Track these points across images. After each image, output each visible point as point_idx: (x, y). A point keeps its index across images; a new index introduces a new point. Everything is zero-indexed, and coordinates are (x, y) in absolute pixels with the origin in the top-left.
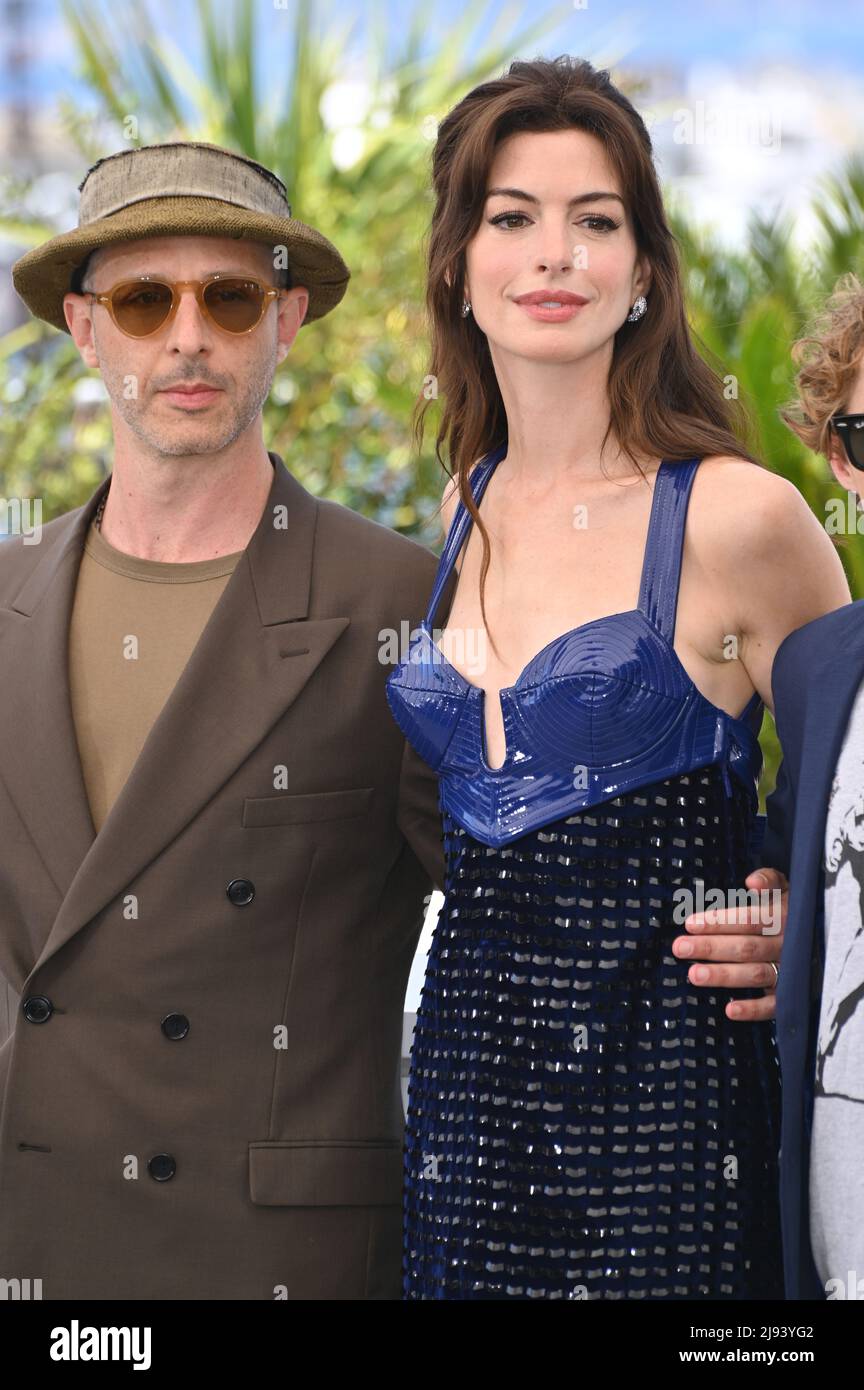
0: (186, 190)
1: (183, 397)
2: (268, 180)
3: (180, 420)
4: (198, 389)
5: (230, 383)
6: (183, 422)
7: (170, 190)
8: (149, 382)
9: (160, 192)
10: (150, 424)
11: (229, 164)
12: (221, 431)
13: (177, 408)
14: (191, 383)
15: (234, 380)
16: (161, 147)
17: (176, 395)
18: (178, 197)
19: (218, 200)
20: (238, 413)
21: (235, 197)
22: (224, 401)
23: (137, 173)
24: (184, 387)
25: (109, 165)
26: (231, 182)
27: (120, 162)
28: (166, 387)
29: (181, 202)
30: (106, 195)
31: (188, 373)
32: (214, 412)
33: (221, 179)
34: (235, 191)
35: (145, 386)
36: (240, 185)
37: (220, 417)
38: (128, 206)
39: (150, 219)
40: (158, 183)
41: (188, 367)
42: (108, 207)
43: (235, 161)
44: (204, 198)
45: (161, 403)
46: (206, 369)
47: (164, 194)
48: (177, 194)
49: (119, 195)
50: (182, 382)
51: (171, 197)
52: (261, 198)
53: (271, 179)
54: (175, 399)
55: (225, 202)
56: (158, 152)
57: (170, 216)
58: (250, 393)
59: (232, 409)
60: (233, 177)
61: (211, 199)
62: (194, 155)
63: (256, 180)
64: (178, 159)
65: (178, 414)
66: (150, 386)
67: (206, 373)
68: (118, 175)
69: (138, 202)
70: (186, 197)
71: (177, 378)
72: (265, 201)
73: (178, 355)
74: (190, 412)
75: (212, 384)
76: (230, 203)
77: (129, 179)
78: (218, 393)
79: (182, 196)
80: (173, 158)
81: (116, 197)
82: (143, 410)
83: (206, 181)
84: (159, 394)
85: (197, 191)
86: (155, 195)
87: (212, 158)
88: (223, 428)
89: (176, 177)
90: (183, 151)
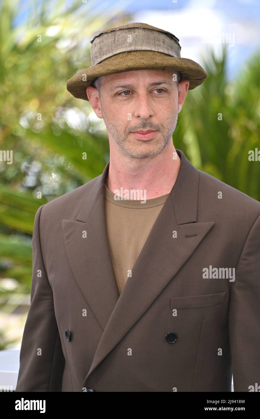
0: (139, 48)
1: (141, 136)
2: (172, 39)
3: (141, 144)
4: (149, 132)
5: (161, 127)
6: (142, 145)
7: (132, 48)
8: (127, 129)
9: (129, 49)
10: (127, 146)
11: (156, 34)
12: (158, 147)
13: (139, 140)
14: (145, 130)
15: (163, 126)
16: (127, 29)
17: (139, 135)
18: (136, 51)
19: (153, 51)
20: (165, 139)
21: (160, 49)
22: (159, 135)
23: (118, 41)
24: (142, 131)
25: (105, 36)
26: (157, 42)
27: (110, 35)
28: (135, 131)
29: (138, 54)
30: (105, 49)
31: (144, 125)
32: (155, 140)
33: (154, 41)
34: (160, 47)
35: (125, 130)
36: (162, 43)
37: (158, 142)
38: (115, 55)
39: (126, 64)
40: (127, 45)
41: (144, 123)
42: (106, 54)
43: (159, 33)
44: (147, 51)
45: (132, 137)
46: (151, 123)
47: (130, 50)
48: (136, 50)
49: (110, 50)
50: (141, 129)
51: (133, 51)
52: (170, 47)
53: (173, 38)
54: (139, 136)
55: (156, 52)
56: (126, 31)
57: (134, 62)
58: (169, 130)
59: (162, 138)
60: (159, 40)
61: (150, 51)
62: (142, 32)
63: (168, 40)
64: (135, 34)
65: (139, 142)
66: (127, 130)
67: (151, 125)
68: (110, 40)
69: (119, 54)
70: (139, 51)
71: (139, 127)
72: (172, 48)
73: (139, 118)
74: (145, 142)
75: (154, 130)
76: (158, 52)
77: (114, 42)
78: (156, 132)
79: (138, 51)
80: (133, 34)
81: (109, 50)
82: (125, 140)
83: (148, 43)
84: (131, 134)
85: (144, 48)
86: (126, 50)
87: (149, 33)
88: (159, 145)
89: (135, 42)
90: (137, 30)
